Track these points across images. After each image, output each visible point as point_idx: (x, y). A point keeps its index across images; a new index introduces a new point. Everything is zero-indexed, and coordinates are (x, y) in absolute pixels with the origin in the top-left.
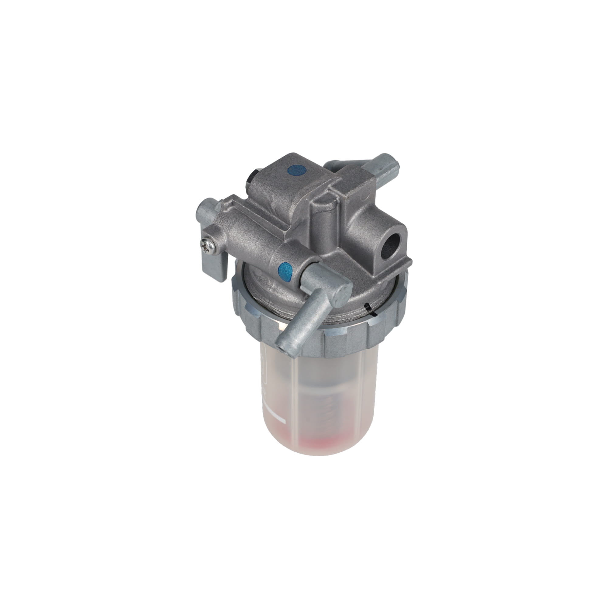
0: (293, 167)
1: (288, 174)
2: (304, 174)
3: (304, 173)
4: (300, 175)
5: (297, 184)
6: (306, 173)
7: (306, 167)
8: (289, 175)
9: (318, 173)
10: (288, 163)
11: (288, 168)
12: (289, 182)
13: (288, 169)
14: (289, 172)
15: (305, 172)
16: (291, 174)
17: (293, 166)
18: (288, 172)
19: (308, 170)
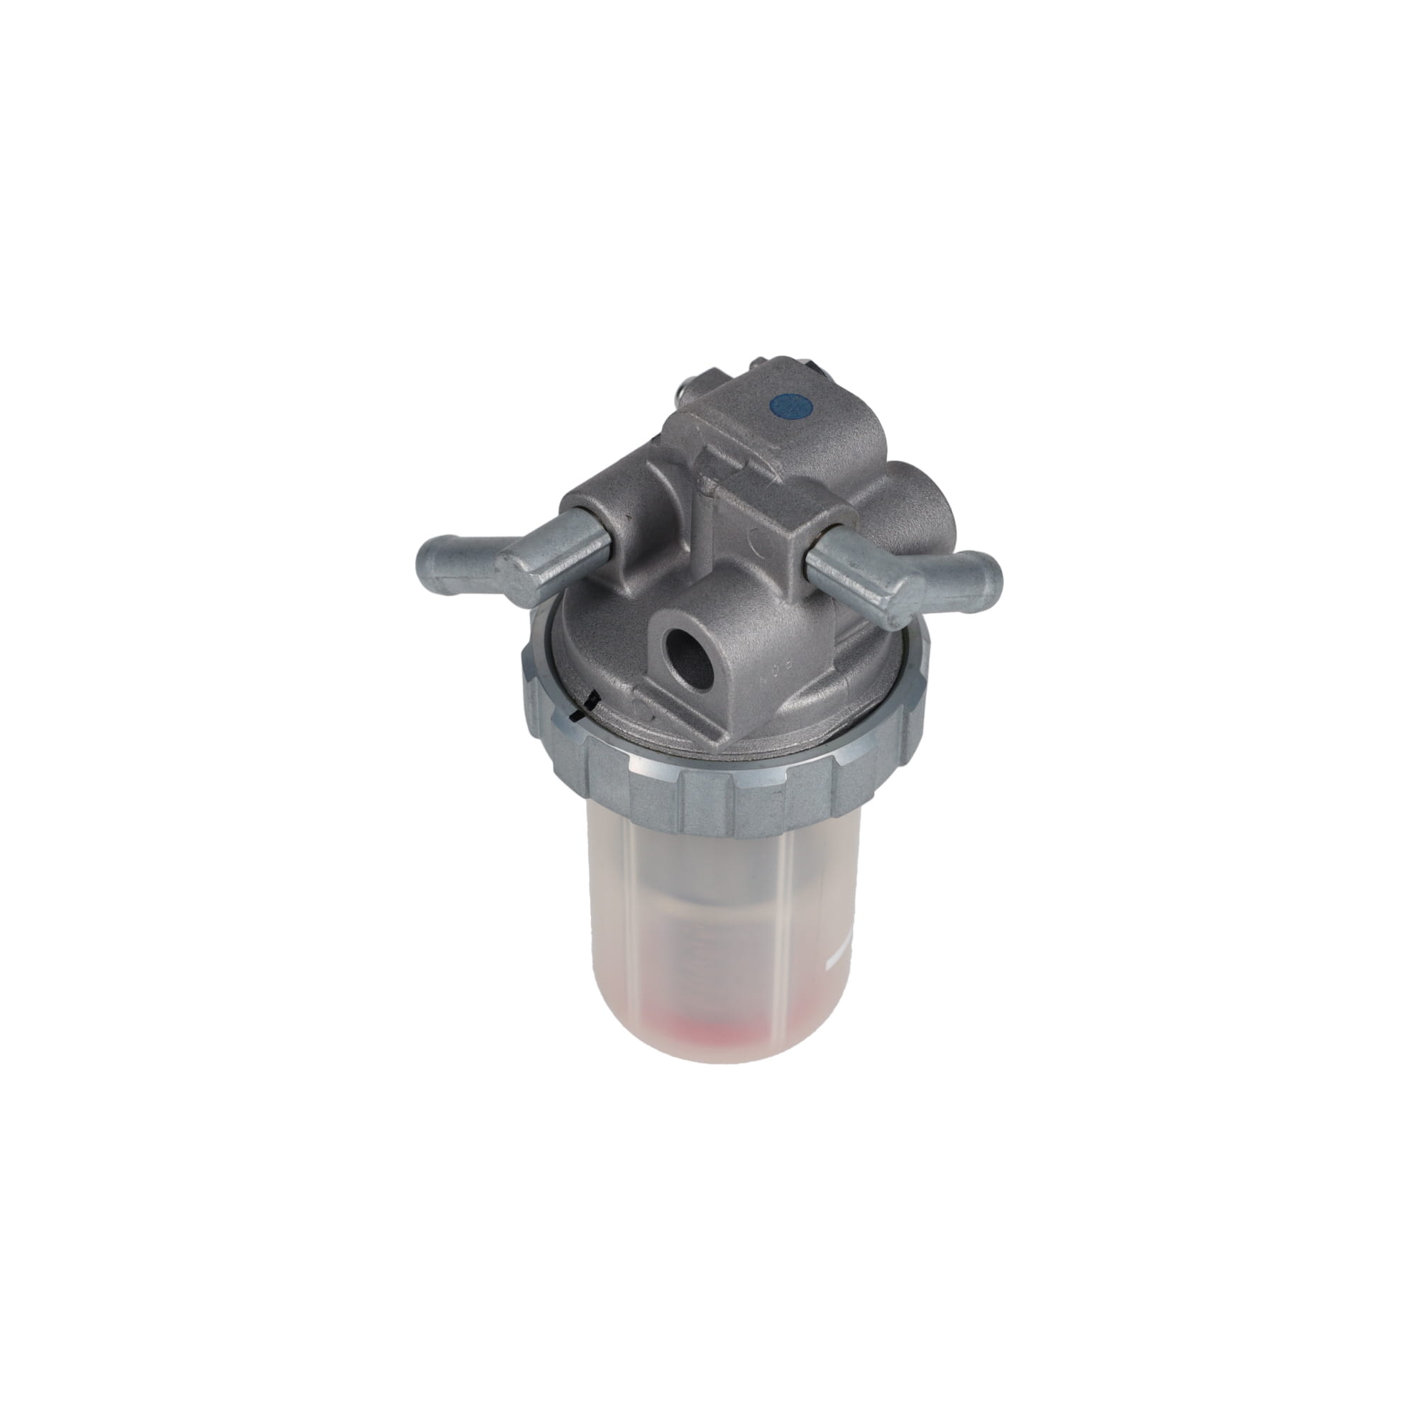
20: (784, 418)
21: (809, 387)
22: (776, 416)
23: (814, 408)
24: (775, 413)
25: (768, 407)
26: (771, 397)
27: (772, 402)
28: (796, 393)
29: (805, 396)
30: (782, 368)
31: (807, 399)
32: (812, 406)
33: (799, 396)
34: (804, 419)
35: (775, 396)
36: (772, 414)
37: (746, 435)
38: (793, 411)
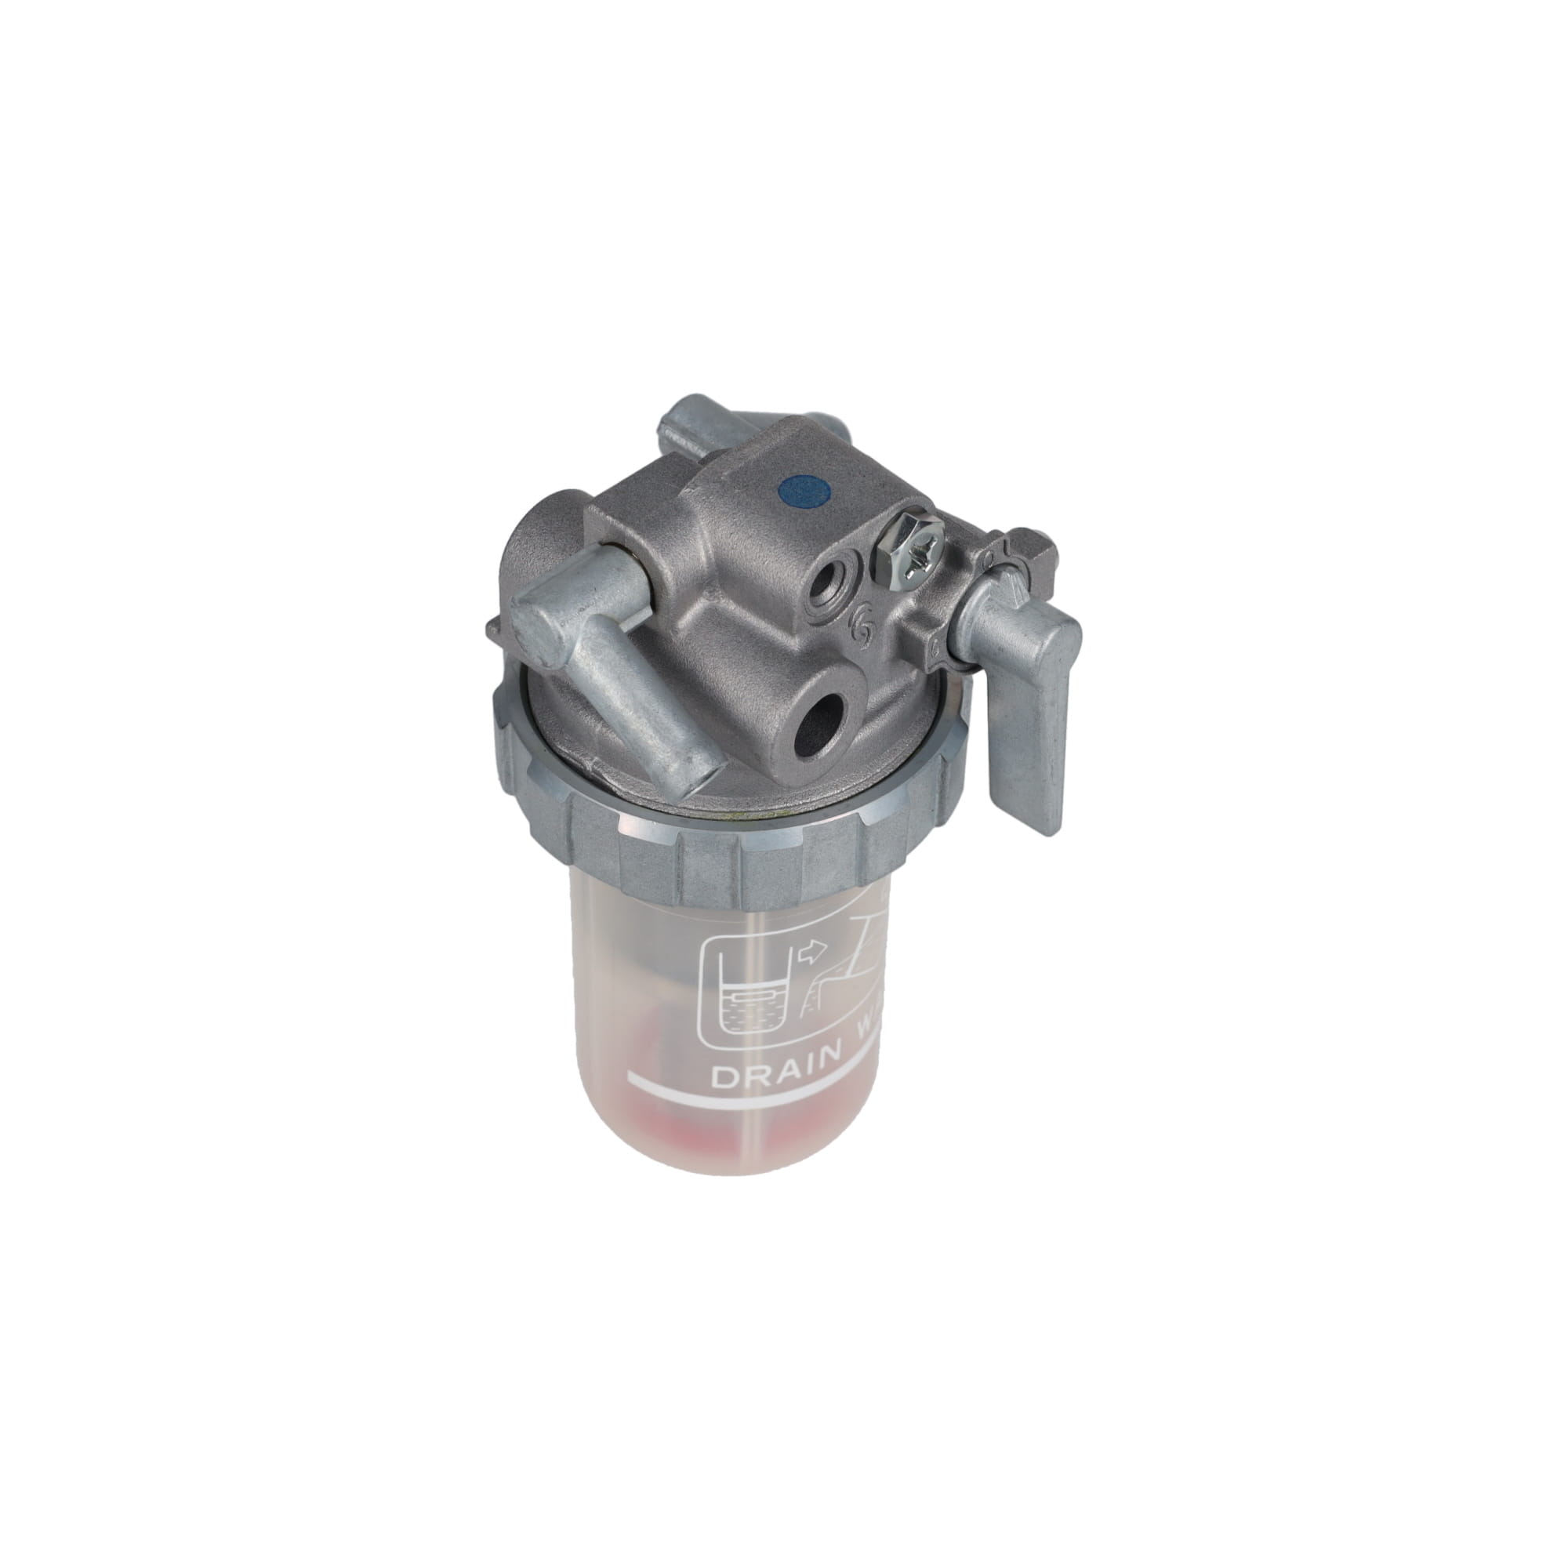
0: (817, 504)
1: (829, 484)
2: (784, 479)
3: (784, 482)
4: (797, 477)
5: (804, 450)
6: (780, 483)
7: (781, 500)
8: (825, 478)
9: (745, 479)
10: (830, 517)
11: (831, 501)
12: (827, 457)
13: (829, 498)
14: (826, 488)
15: (781, 485)
16: (822, 481)
17: (814, 507)
18: (829, 489)
19: (773, 492)
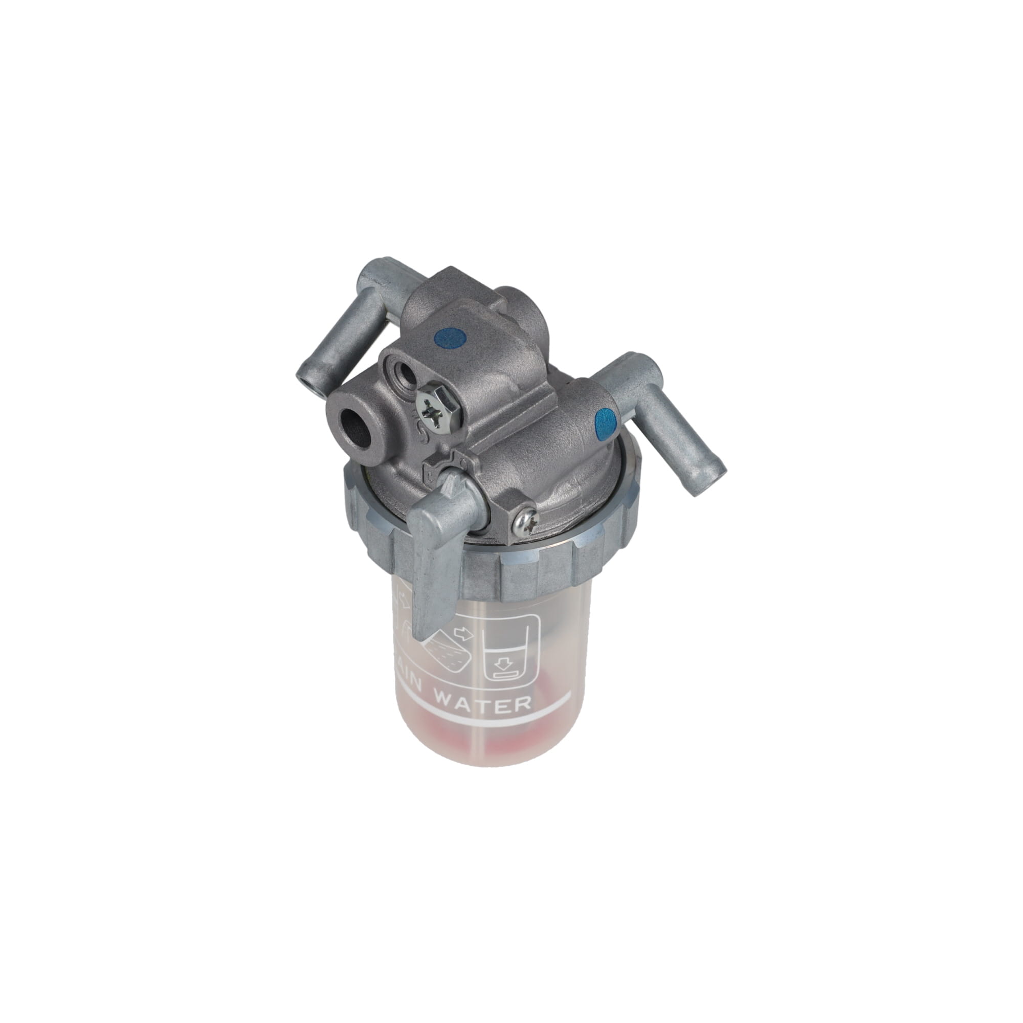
20: (456, 329)
21: (436, 355)
22: (462, 330)
23: (433, 338)
24: (462, 332)
25: (467, 337)
26: (466, 346)
27: (465, 341)
28: (446, 350)
29: (440, 348)
30: (457, 370)
31: (439, 345)
32: (435, 340)
33: (444, 348)
34: (441, 329)
35: (463, 347)
36: (465, 332)
37: (484, 312)
38: (449, 335)
